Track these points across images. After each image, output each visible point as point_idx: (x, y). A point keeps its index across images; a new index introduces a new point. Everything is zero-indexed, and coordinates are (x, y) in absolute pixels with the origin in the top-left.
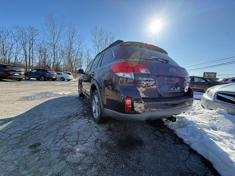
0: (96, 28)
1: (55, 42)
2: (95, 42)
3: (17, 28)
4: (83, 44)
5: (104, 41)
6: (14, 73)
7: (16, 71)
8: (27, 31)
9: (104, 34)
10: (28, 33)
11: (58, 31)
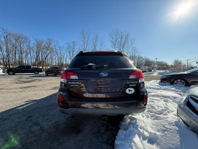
0: (113, 30)
1: (85, 48)
2: (112, 42)
3: (67, 43)
4: (103, 45)
5: (119, 39)
6: (61, 72)
7: (61, 70)
8: (71, 44)
9: (119, 33)
10: (72, 45)
11: (87, 41)
